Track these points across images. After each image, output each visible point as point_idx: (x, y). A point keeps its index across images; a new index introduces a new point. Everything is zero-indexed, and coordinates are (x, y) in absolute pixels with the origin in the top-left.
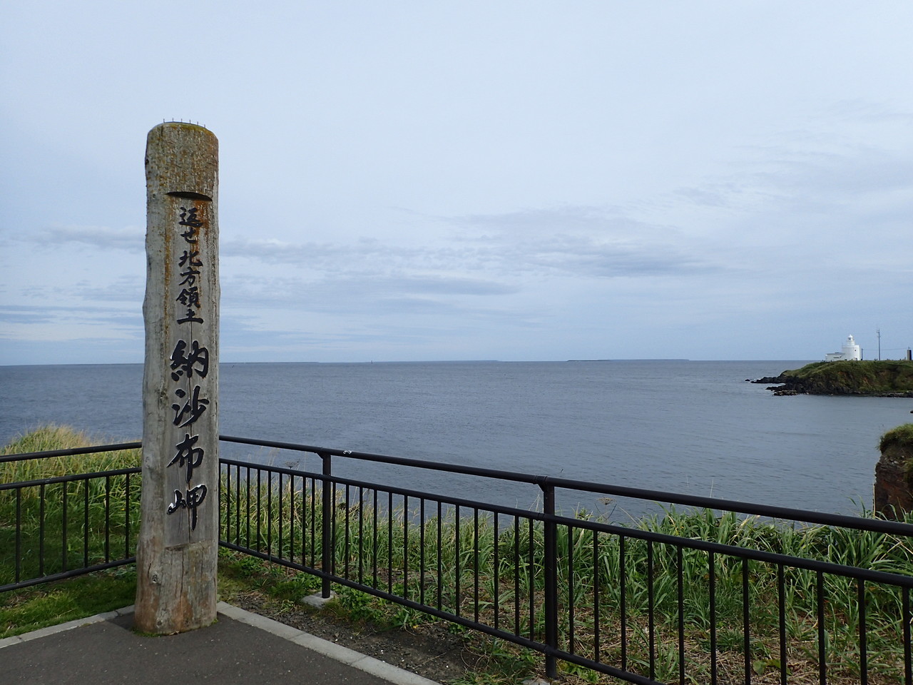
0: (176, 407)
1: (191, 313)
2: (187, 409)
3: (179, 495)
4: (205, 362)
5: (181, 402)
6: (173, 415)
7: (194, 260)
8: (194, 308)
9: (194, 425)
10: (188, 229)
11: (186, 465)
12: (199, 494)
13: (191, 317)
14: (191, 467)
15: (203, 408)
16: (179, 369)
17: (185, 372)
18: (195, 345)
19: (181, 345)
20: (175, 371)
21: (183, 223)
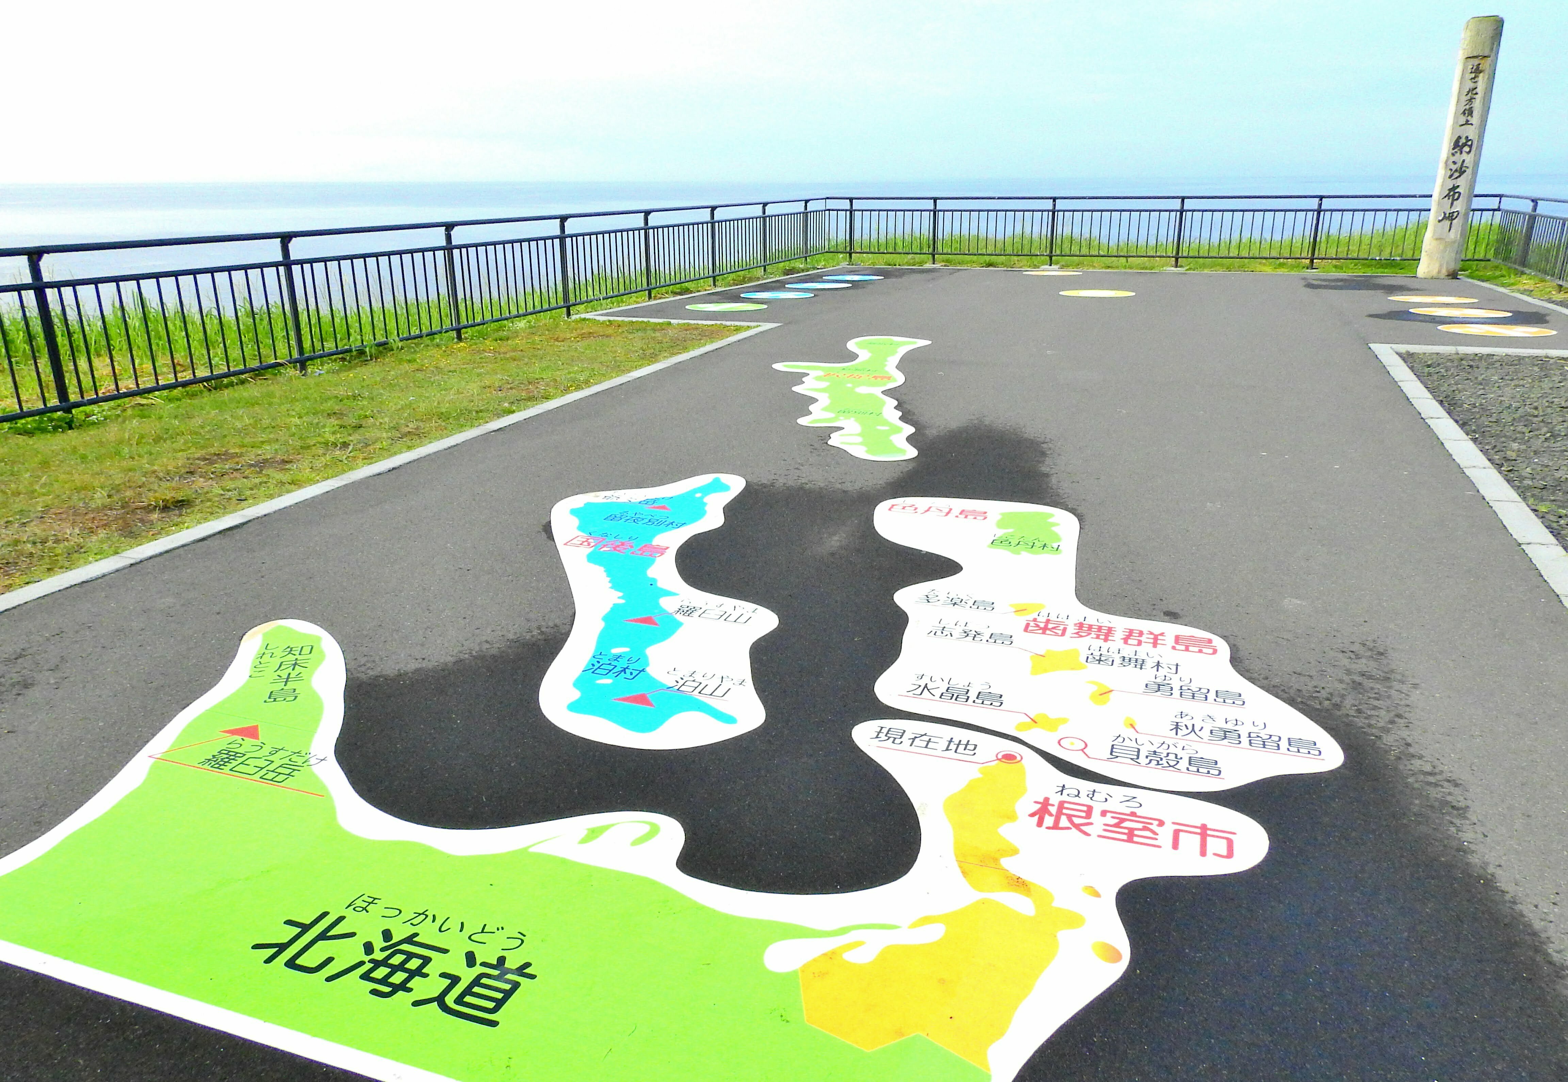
0: (1451, 170)
1: (1467, 121)
2: (1456, 171)
3: (1445, 214)
4: (1471, 146)
5: (1454, 167)
6: (1449, 173)
7: (1474, 92)
8: (1469, 118)
9: (1459, 179)
10: (1473, 75)
11: (1451, 200)
12: (1455, 214)
13: (1467, 123)
14: (1453, 200)
15: (1465, 171)
16: (1456, 150)
18: (1467, 137)
19: (1460, 137)
20: (1453, 151)
21: (1471, 73)
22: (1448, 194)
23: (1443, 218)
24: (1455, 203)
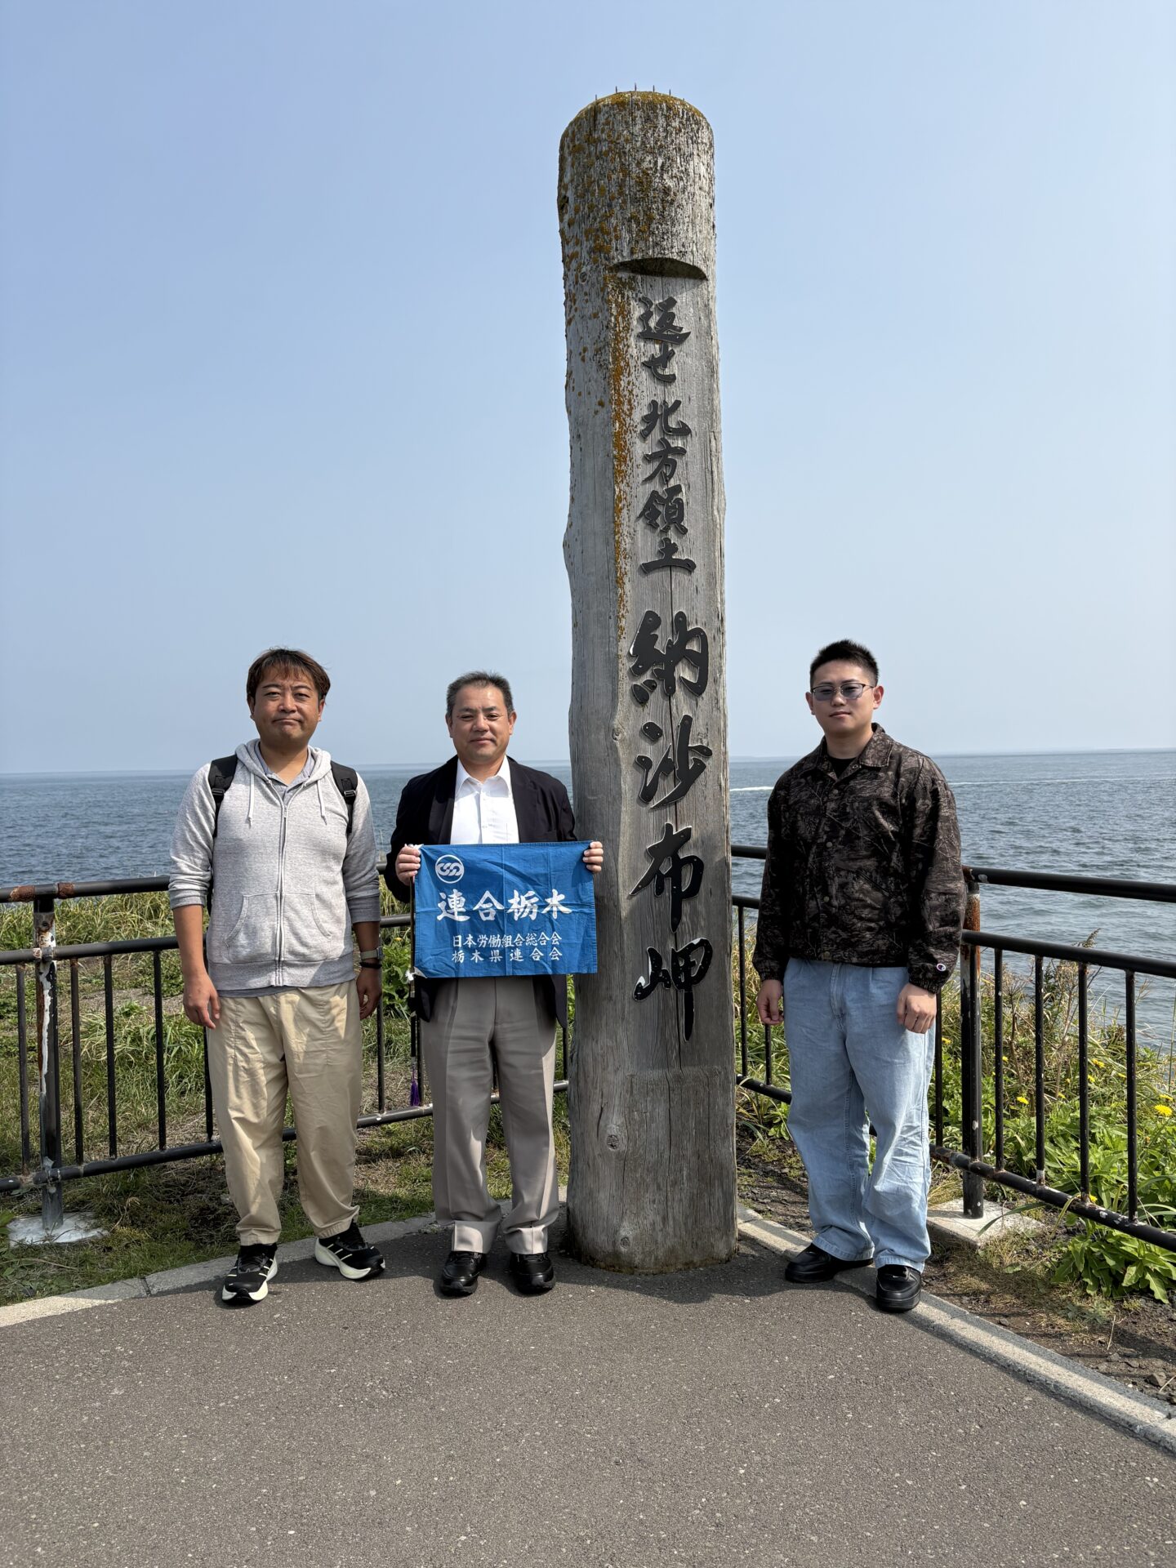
0: (643, 762)
1: (669, 548)
2: (666, 766)
3: (657, 959)
4: (700, 662)
5: (654, 753)
6: (638, 779)
7: (673, 422)
8: (673, 537)
9: (683, 804)
10: (655, 349)
12: (698, 959)
13: (668, 558)
14: (678, 898)
15: (700, 768)
16: (647, 676)
17: (660, 685)
18: (680, 621)
19: (651, 622)
20: (640, 682)
21: (647, 336)
22: (654, 873)
23: (654, 980)
24: (686, 907)
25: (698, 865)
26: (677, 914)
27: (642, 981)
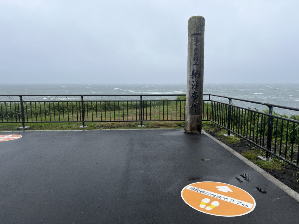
0: (192, 85)
2: (194, 85)
3: (193, 105)
4: (199, 74)
7: (197, 50)
8: (197, 62)
9: (196, 89)
11: (194, 98)
12: (197, 105)
15: (198, 85)
16: (193, 76)
17: (194, 77)
18: (197, 70)
19: (194, 70)
20: (192, 77)
21: (195, 41)
22: (193, 96)
23: (192, 106)
24: (196, 99)
25: (197, 95)
26: (195, 100)
27: (191, 106)
